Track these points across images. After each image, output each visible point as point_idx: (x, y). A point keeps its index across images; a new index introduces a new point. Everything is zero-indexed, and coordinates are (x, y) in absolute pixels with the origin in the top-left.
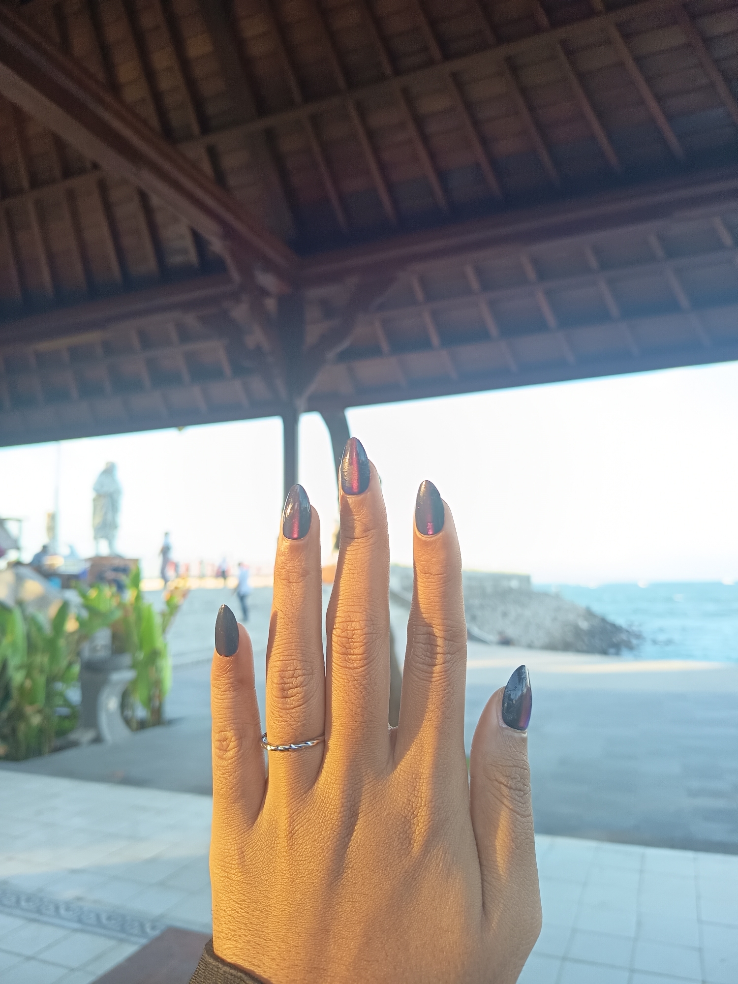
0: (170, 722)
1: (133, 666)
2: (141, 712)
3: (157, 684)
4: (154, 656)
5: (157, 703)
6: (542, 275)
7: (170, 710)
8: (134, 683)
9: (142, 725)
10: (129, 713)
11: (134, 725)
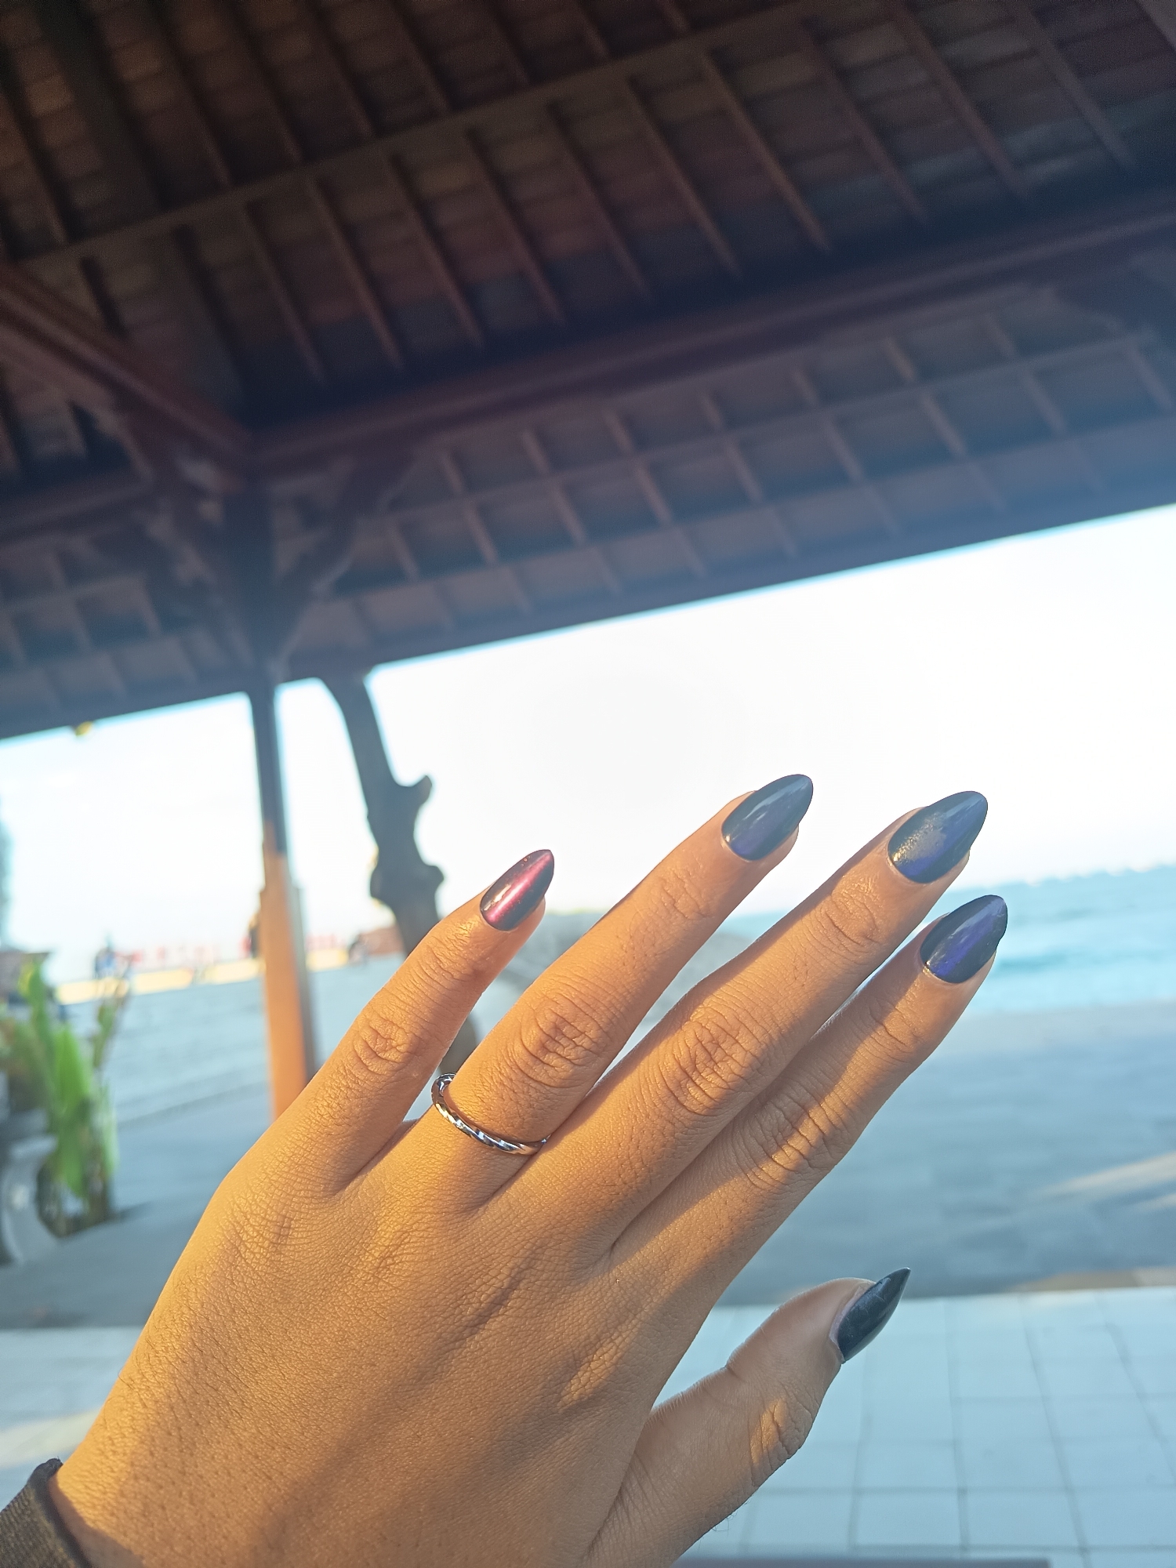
0: (125, 1215)
1: (50, 1130)
2: (73, 1205)
3: (95, 1154)
4: (84, 1109)
5: (98, 1186)
6: (642, 441)
7: (123, 1196)
8: (55, 1157)
9: (78, 1225)
10: (52, 1208)
11: (62, 1226)
